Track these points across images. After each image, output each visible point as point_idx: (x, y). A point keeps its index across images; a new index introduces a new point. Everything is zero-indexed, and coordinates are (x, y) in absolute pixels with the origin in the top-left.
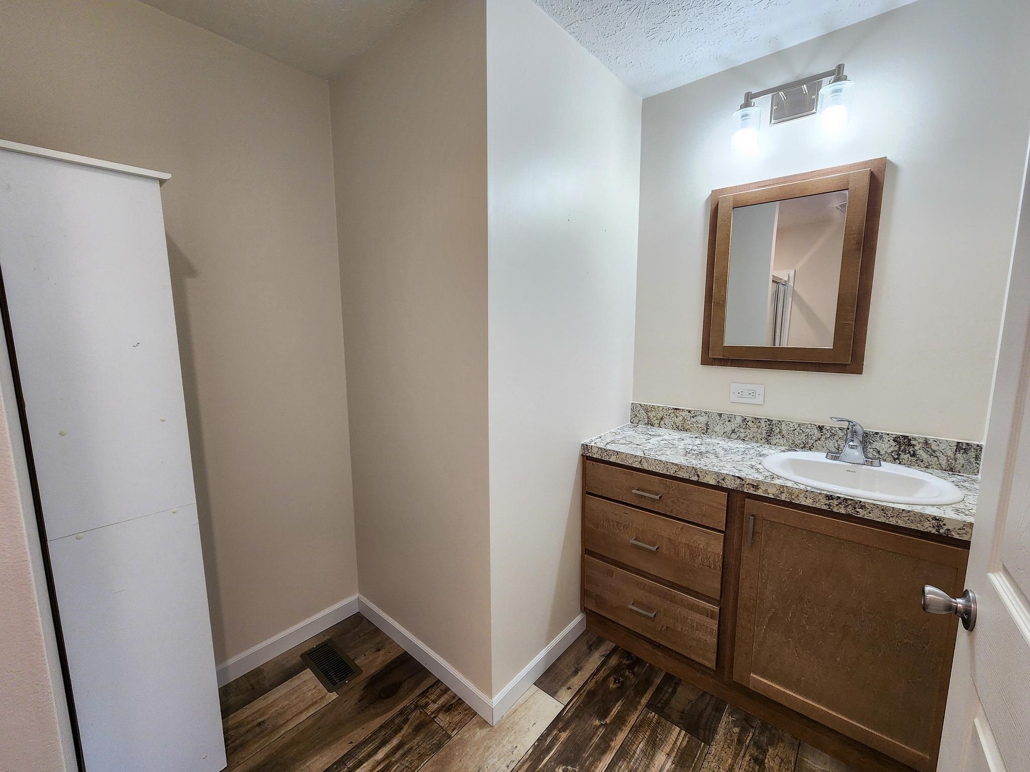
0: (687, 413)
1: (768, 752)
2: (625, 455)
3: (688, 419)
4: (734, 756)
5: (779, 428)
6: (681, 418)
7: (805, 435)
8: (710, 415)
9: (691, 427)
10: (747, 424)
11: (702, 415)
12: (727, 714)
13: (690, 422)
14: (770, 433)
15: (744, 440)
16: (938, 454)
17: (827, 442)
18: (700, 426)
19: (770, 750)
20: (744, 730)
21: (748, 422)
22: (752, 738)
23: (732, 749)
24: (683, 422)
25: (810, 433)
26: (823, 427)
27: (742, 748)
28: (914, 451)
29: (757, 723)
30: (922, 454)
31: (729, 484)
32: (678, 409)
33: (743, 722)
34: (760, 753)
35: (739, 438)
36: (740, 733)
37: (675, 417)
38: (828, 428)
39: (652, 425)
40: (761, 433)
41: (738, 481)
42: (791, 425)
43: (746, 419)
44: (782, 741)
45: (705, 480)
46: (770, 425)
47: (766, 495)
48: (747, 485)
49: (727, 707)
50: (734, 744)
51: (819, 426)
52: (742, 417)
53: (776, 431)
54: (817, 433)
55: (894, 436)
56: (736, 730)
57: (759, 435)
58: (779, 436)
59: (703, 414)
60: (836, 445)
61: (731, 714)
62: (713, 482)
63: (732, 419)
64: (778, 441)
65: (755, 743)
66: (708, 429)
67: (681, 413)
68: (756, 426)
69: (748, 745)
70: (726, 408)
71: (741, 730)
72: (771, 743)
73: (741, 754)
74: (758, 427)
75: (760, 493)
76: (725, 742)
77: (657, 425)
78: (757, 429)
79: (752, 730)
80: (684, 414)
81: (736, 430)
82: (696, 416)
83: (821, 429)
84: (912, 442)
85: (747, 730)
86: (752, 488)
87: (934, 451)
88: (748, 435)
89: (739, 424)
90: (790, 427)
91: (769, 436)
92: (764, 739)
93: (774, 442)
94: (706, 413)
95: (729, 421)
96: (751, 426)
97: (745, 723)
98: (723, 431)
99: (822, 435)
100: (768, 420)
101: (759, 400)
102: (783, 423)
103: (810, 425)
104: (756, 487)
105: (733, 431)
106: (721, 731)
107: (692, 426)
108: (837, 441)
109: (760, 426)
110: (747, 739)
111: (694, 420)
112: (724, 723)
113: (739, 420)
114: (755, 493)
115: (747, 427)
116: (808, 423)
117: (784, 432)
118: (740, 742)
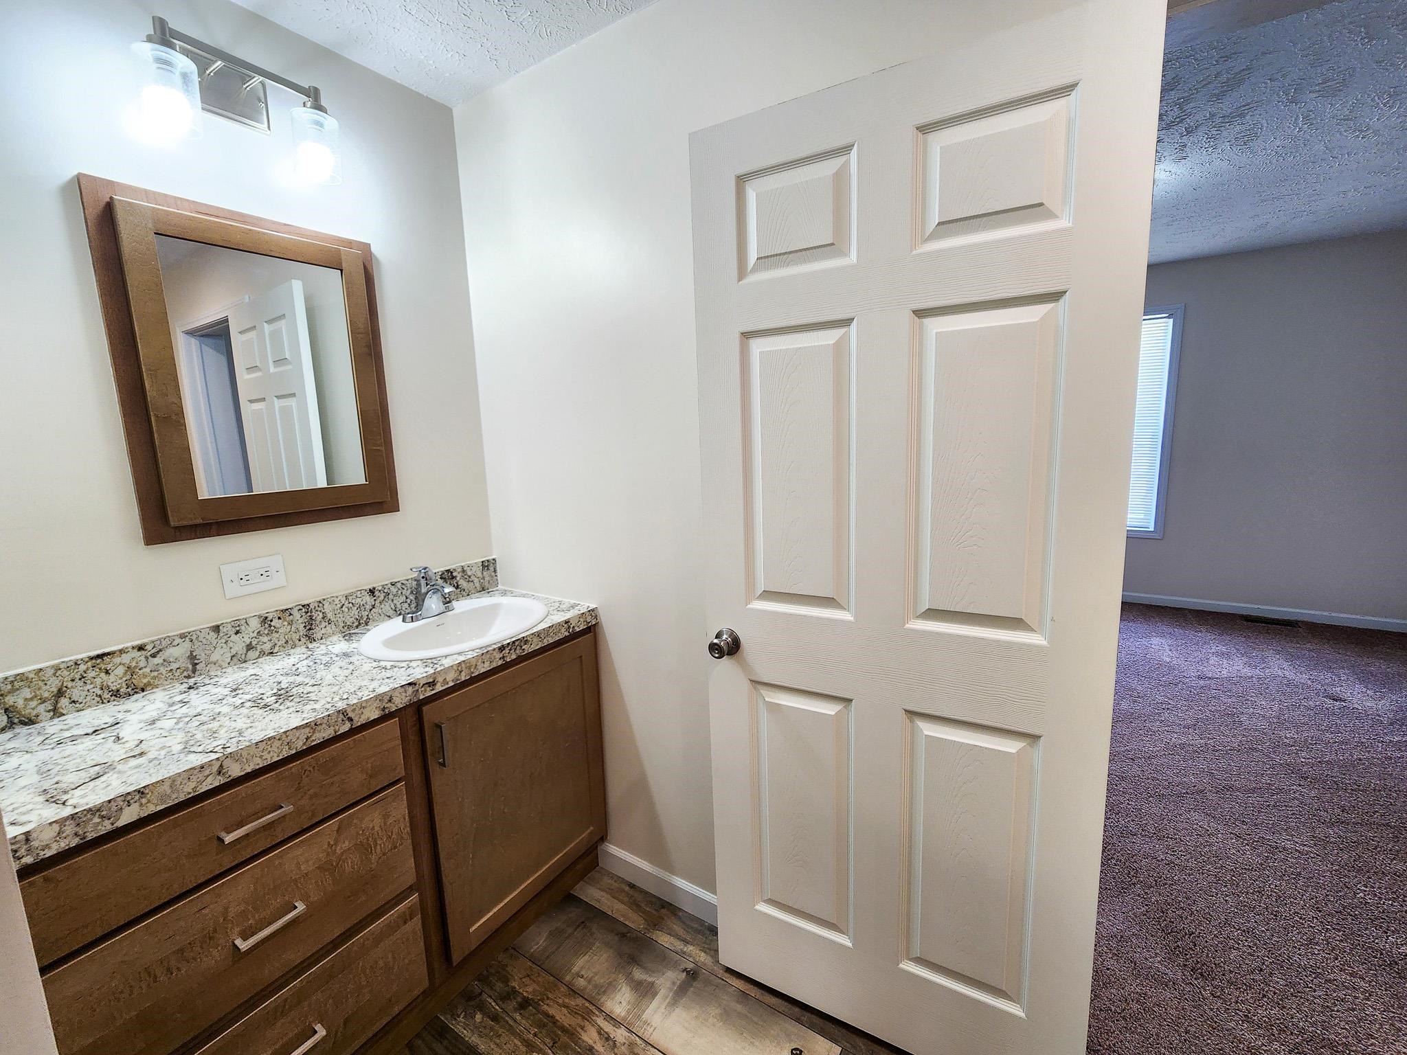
0: (136, 654)
1: (515, 988)
2: (167, 784)
3: (142, 664)
4: (512, 1034)
5: (320, 611)
6: (120, 671)
7: (356, 608)
8: (194, 638)
9: (154, 678)
10: (270, 626)
11: (175, 643)
12: (454, 1022)
13: (147, 670)
14: (310, 625)
15: (272, 653)
16: (473, 578)
17: (383, 606)
18: (174, 666)
19: (515, 984)
20: (482, 1007)
21: (271, 621)
22: (495, 1001)
23: (504, 1033)
24: (128, 677)
25: (362, 603)
26: (374, 588)
27: (504, 1019)
28: (457, 583)
29: (476, 986)
30: (463, 583)
31: (400, 701)
32: (109, 654)
33: (472, 1003)
34: (515, 999)
35: (262, 653)
36: (484, 1014)
37: (103, 675)
38: (380, 588)
39: (29, 722)
40: (298, 630)
41: (410, 689)
42: (337, 602)
43: (266, 618)
44: (507, 966)
45: (363, 720)
46: (308, 612)
47: (446, 686)
48: (422, 687)
49: (443, 1018)
50: (497, 1027)
51: (370, 590)
52: (260, 617)
53: (318, 617)
54: (368, 599)
55: (440, 573)
56: (478, 1017)
57: (294, 635)
58: (324, 624)
59: (178, 641)
60: (393, 606)
61: (454, 1016)
62: (375, 715)
63: (243, 628)
64: (323, 632)
65: (501, 1000)
66: (197, 664)
67: (117, 660)
68: (286, 623)
69: (502, 1009)
70: (223, 613)
71: (481, 1010)
72: (506, 981)
73: (511, 1022)
74: (291, 623)
75: (439, 688)
76: (491, 1040)
77: (45, 715)
78: (289, 627)
79: (484, 996)
80: (126, 659)
81: (254, 643)
82: (161, 650)
83: (373, 593)
84: (454, 574)
85: (483, 1004)
86: (428, 689)
87: (470, 577)
88: (277, 642)
89: (256, 632)
90: (336, 605)
91: (310, 629)
92: (499, 986)
93: (318, 636)
94: (183, 636)
95: (237, 633)
96: (278, 626)
97: (471, 1000)
98: (229, 655)
99: (375, 600)
100: (303, 606)
101: (278, 580)
102: (324, 603)
103: (359, 592)
104: (432, 684)
105: (250, 647)
106: (474, 1039)
107: (156, 674)
108: (393, 600)
109: (292, 621)
110: (494, 1008)
111: (158, 660)
112: (465, 1031)
113: (255, 624)
114: (433, 692)
115: (272, 630)
116: (355, 590)
117: (330, 615)
118: (495, 1018)
